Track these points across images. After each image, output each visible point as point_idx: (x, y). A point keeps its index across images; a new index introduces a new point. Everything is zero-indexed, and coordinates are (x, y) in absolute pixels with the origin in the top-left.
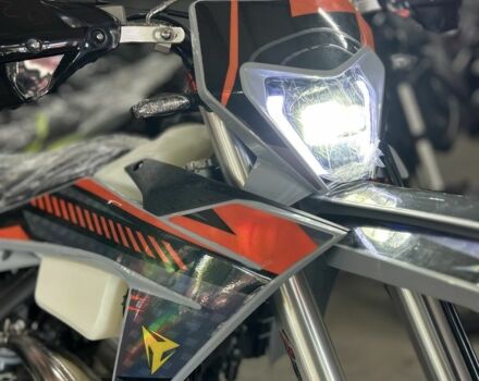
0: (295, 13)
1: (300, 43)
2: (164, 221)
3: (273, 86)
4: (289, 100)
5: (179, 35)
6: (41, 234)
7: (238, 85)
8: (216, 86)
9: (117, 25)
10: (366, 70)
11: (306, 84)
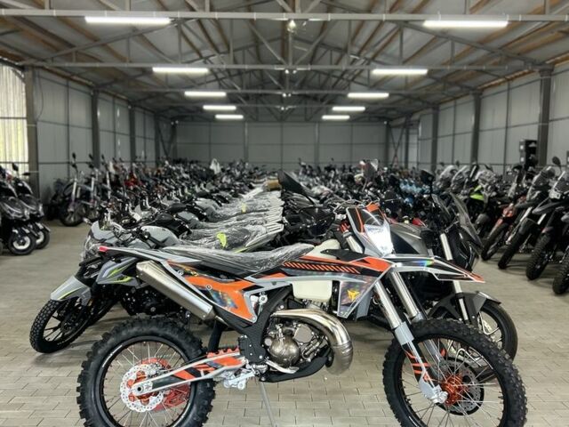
7: (364, 230)
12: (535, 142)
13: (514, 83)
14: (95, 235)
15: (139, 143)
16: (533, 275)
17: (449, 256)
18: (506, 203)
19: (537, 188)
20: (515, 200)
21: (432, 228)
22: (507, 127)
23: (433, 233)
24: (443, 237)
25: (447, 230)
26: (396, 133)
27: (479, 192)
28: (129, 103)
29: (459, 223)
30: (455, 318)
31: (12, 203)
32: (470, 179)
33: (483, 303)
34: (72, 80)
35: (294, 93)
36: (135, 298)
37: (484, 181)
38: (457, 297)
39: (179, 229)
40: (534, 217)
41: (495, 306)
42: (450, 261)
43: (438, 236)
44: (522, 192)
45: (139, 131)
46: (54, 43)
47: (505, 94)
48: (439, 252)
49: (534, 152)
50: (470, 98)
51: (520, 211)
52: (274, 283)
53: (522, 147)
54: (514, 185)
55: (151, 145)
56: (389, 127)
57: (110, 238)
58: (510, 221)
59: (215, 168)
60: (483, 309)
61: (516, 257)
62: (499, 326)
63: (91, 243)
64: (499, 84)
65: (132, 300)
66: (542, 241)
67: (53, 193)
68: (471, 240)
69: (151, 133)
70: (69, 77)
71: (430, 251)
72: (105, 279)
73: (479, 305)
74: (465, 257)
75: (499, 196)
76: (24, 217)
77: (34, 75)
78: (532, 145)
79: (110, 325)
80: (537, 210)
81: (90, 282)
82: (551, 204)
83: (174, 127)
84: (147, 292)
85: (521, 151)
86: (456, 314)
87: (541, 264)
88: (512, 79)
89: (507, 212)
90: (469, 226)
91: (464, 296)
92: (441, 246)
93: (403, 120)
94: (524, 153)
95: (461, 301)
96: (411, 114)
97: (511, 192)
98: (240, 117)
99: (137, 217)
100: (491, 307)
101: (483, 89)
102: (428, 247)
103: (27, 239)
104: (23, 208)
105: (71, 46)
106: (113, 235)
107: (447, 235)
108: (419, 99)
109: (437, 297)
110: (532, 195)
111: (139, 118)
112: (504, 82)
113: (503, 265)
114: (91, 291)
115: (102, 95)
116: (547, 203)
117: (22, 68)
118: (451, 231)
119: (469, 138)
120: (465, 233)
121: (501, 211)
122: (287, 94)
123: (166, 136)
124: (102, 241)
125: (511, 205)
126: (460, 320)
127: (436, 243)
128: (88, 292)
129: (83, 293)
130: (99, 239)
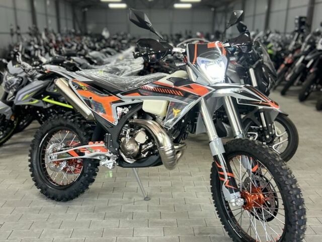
0: (208, 47)
1: (209, 53)
2: (179, 88)
3: (203, 62)
4: (206, 65)
5: (184, 50)
6: (144, 94)
7: (196, 61)
8: (192, 61)
9: (172, 48)
10: (223, 60)
11: (210, 62)
12: (305, 18)
14: (10, 71)
15: (63, 22)
16: (303, 99)
17: (255, 84)
18: (287, 55)
19: (309, 43)
20: (293, 52)
21: (243, 66)
22: (288, 9)
23: (244, 69)
24: (251, 71)
25: (254, 66)
26: (219, 16)
27: (270, 48)
29: (262, 61)
30: (257, 126)
32: (265, 40)
33: (276, 115)
36: (44, 114)
37: (274, 41)
38: (259, 112)
39: (73, 68)
40: (305, 62)
41: (285, 117)
42: (256, 87)
43: (248, 70)
44: (298, 47)
45: (62, 14)
48: (248, 81)
49: (304, 24)
51: (297, 58)
52: (133, 100)
53: (297, 21)
54: (293, 43)
55: (70, 23)
56: (215, 12)
57: (21, 73)
58: (289, 66)
59: (106, 34)
60: (276, 120)
61: (292, 88)
62: (287, 130)
63: (8, 77)
65: (41, 116)
66: (310, 77)
68: (270, 73)
69: (70, 16)
71: (242, 81)
72: (20, 101)
73: (274, 117)
74: (265, 84)
75: (283, 50)
78: (303, 20)
79: (32, 132)
80: (308, 57)
81: (10, 104)
82: (318, 53)
83: (84, 13)
84: (51, 110)
85: (296, 24)
86: (257, 122)
87: (308, 92)
89: (287, 60)
90: (270, 64)
91: (264, 111)
92: (250, 77)
93: (223, 8)
94: (298, 25)
95: (262, 114)
96: (228, 3)
97: (291, 47)
98: (124, 6)
99: (44, 60)
100: (282, 119)
102: (241, 78)
106: (22, 70)
107: (254, 69)
109: (244, 112)
110: (305, 47)
111: (62, 6)
113: (283, 93)
114: (12, 109)
116: (315, 52)
118: (257, 66)
119: (263, 17)
120: (267, 68)
121: (283, 60)
123: (80, 18)
124: (15, 75)
125: (290, 55)
126: (261, 127)
127: (246, 75)
128: (9, 110)
129: (6, 111)
130: (13, 73)
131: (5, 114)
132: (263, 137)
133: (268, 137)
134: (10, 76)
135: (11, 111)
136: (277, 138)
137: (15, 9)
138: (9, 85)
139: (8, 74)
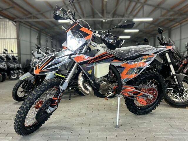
13: (183, 24)
14: (35, 56)
17: (169, 61)
22: (180, 40)
28: (51, 37)
31: (11, 63)
33: (184, 78)
34: (32, 27)
35: (106, 31)
38: (173, 76)
43: (165, 54)
46: (25, 12)
47: (179, 28)
50: (167, 31)
60: (183, 81)
64: (177, 25)
67: (26, 64)
70: (31, 26)
73: (182, 79)
74: (176, 61)
76: (15, 67)
77: (19, 25)
88: (182, 23)
89: (184, 62)
92: (166, 58)
95: (175, 77)
101: (171, 28)
103: (16, 75)
104: (14, 64)
105: (31, 14)
108: (149, 33)
112: (179, 24)
115: (42, 33)
117: (15, 22)
122: (104, 31)
124: (38, 58)
125: (185, 59)
126: (175, 84)
127: (164, 57)
128: (33, 78)
129: (32, 78)
130: (37, 57)
131: (31, 80)
132: (177, 90)
133: (180, 89)
134: (35, 59)
135: (34, 78)
136: (185, 91)
137: (31, 42)
138: (34, 64)
139: (34, 58)
